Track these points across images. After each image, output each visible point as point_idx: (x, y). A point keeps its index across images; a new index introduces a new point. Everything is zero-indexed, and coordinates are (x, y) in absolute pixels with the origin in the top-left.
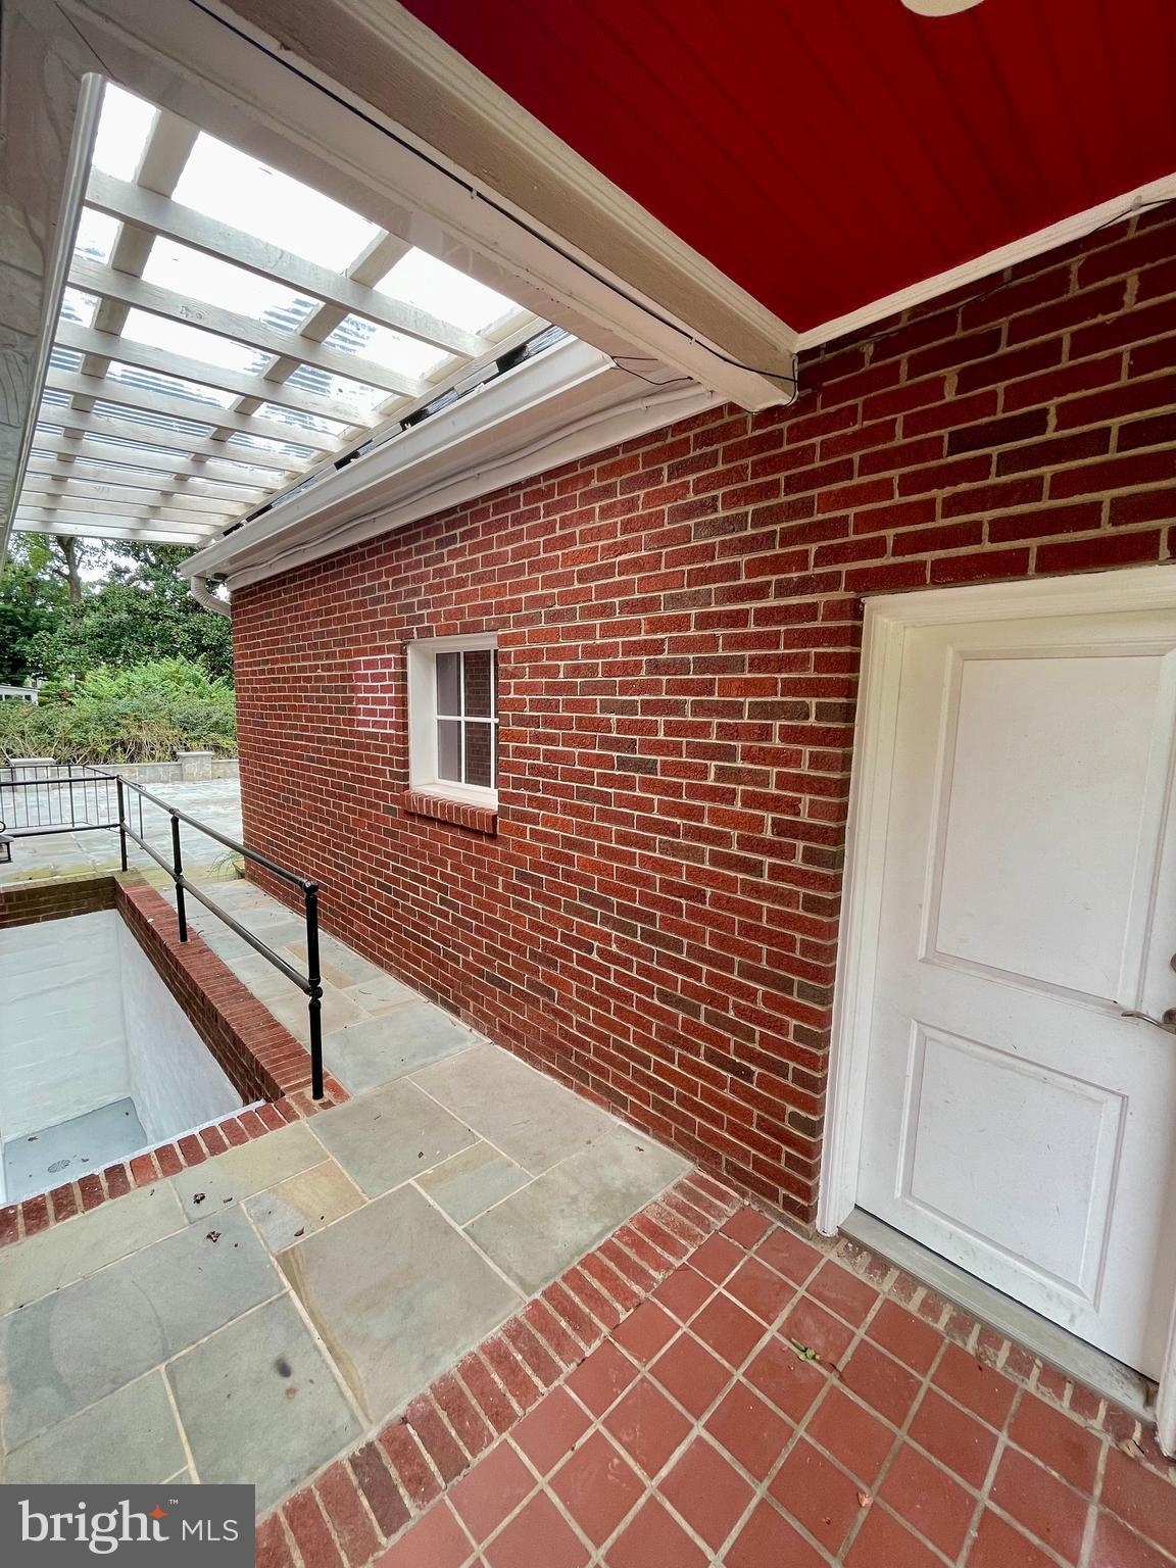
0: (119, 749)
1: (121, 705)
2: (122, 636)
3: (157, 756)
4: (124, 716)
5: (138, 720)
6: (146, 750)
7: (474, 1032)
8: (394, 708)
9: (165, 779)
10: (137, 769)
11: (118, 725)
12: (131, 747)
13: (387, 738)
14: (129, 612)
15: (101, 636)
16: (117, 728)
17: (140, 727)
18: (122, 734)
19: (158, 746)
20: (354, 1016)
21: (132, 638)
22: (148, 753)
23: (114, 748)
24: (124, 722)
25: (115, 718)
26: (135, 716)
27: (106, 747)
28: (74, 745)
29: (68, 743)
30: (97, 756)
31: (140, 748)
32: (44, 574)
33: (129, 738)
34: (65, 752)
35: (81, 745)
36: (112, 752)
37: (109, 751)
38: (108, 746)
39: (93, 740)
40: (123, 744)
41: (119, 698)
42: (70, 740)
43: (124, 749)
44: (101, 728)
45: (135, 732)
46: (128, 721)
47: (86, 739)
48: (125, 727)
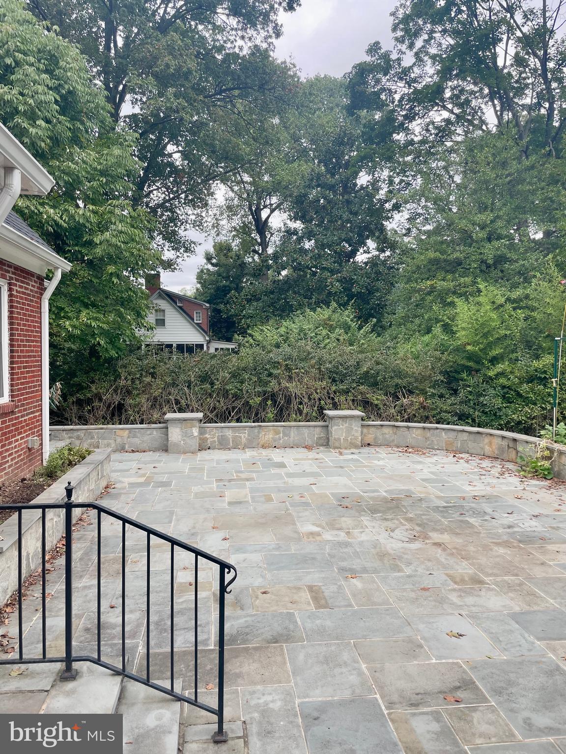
0: (269, 402)
3: (305, 411)
4: (276, 365)
5: (288, 368)
6: (294, 405)
10: (281, 429)
11: (270, 375)
12: (281, 400)
15: (272, 292)
16: (269, 379)
17: (290, 378)
18: (273, 385)
19: (306, 400)
22: (295, 410)
23: (266, 400)
24: (275, 372)
25: (268, 367)
26: (287, 365)
27: (258, 400)
28: (230, 396)
29: (226, 394)
30: (250, 408)
31: (289, 401)
32: (248, 257)
33: (280, 390)
34: (222, 405)
35: (236, 397)
36: (263, 405)
37: (260, 404)
38: (260, 399)
39: (247, 392)
40: (273, 397)
41: (278, 346)
42: (227, 391)
43: (275, 402)
44: (255, 379)
45: (285, 383)
46: (279, 371)
47: (241, 390)
48: (276, 377)
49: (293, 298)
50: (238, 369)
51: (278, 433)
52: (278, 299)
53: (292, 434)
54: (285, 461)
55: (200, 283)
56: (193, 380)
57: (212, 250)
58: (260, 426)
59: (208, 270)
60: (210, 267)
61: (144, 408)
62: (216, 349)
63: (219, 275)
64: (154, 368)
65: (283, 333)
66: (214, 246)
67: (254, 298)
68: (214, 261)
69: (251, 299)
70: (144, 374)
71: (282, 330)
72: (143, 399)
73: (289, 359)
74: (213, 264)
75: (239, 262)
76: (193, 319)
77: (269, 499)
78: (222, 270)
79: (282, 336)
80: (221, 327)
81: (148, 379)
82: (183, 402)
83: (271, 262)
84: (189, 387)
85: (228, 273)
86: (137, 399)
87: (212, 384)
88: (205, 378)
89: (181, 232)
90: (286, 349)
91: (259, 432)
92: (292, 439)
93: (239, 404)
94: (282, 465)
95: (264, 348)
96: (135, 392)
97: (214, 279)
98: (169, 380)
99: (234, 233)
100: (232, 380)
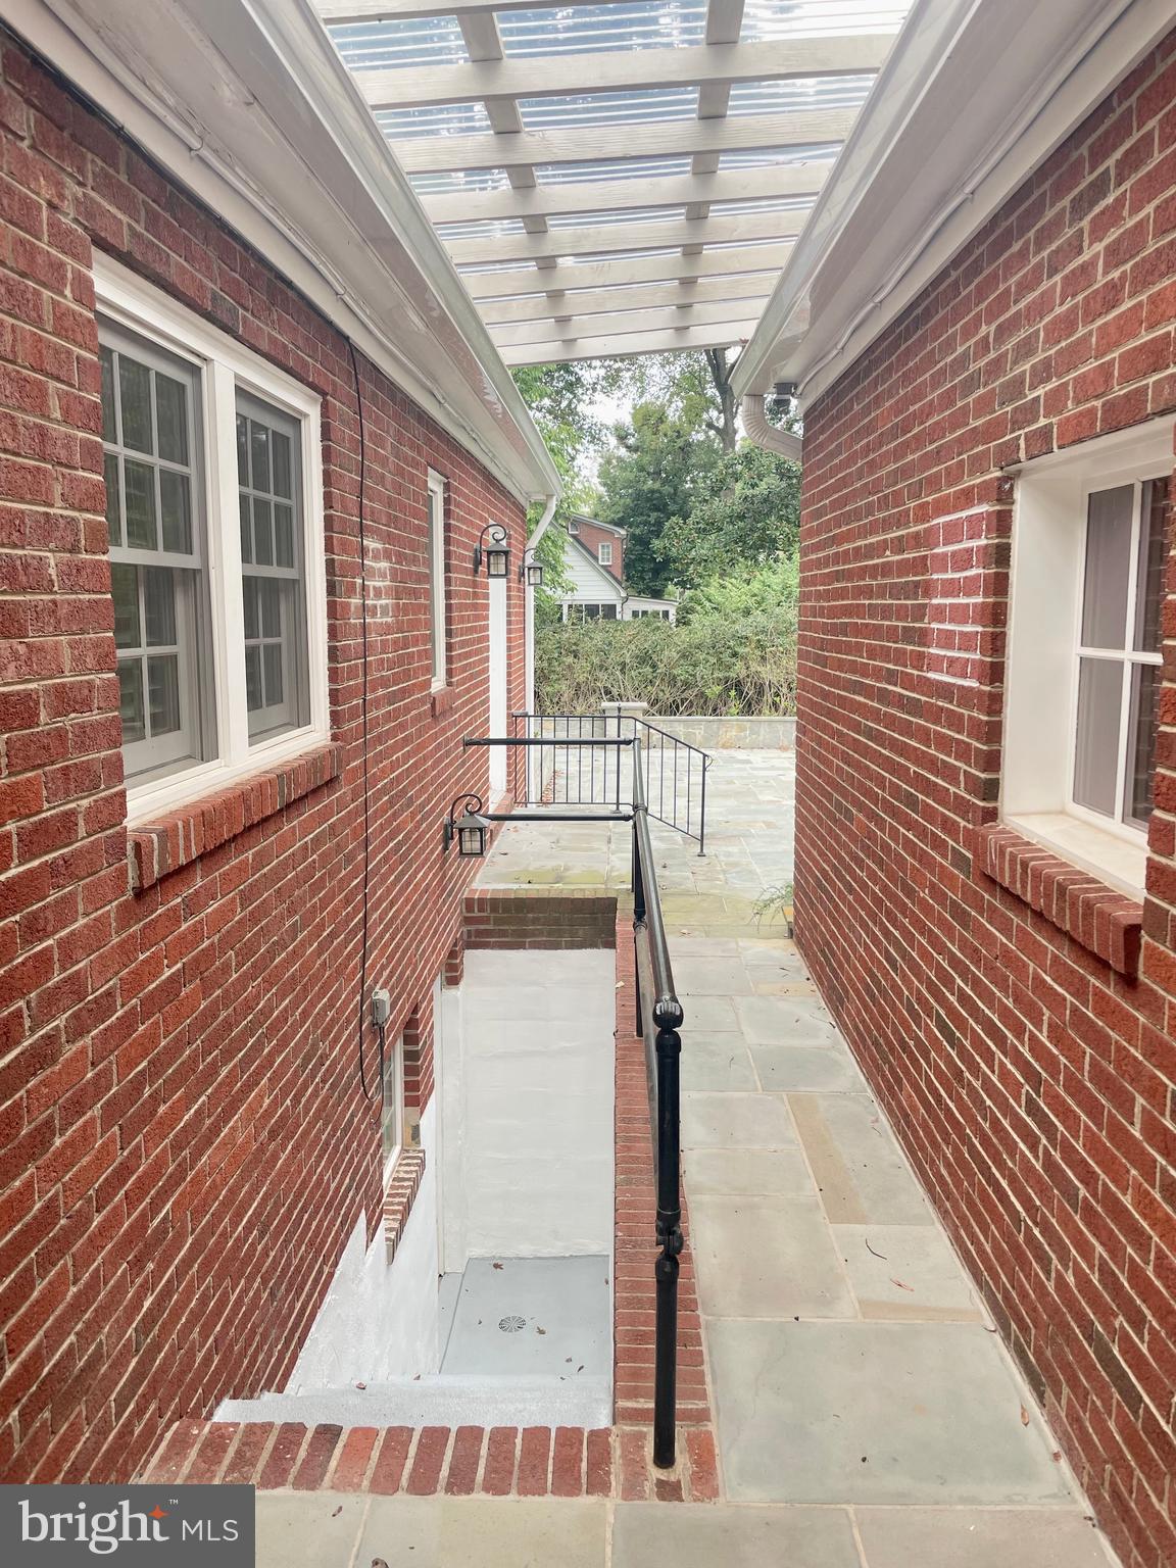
0: (733, 693)
1: (743, 626)
2: (768, 515)
3: (782, 706)
4: (744, 640)
5: (760, 646)
6: (768, 697)
7: (1064, 1464)
8: (980, 629)
9: (786, 743)
10: (748, 725)
11: (735, 655)
12: (750, 691)
13: (965, 697)
14: (782, 476)
15: (742, 517)
16: (734, 660)
17: (763, 658)
18: (739, 670)
19: (785, 690)
20: (825, 1299)
21: (780, 518)
22: (770, 701)
23: (728, 690)
24: (741, 650)
25: (732, 643)
26: (759, 641)
27: (717, 689)
28: (679, 684)
29: (673, 681)
30: (705, 702)
31: (760, 692)
32: (698, 432)
33: (748, 676)
34: (667, 695)
35: (687, 685)
36: (723, 698)
37: (720, 695)
38: (720, 688)
39: (702, 678)
40: (739, 685)
41: (747, 612)
42: (675, 677)
43: (740, 693)
44: (713, 660)
45: (755, 667)
46: (747, 650)
47: (694, 676)
48: (744, 658)
49: (777, 529)
50: (691, 647)
51: (743, 730)
52: (751, 530)
53: (762, 732)
54: (752, 758)
55: (605, 485)
56: (628, 661)
57: (627, 421)
58: (721, 720)
59: (620, 459)
60: (623, 452)
61: (565, 698)
62: (635, 614)
63: (642, 469)
64: (575, 644)
65: (756, 591)
66: (634, 416)
67: (710, 526)
68: (631, 441)
69: (705, 530)
70: (564, 652)
71: (756, 586)
72: (563, 686)
73: (763, 632)
74: (628, 448)
75: (680, 443)
76: (596, 559)
77: (732, 782)
78: (647, 459)
79: (755, 595)
80: (643, 571)
81: (570, 659)
82: (615, 692)
83: (739, 467)
84: (622, 671)
85: (659, 463)
86: (556, 686)
87: (654, 666)
88: (644, 659)
89: (581, 408)
90: (758, 617)
91: (718, 728)
92: (761, 738)
93: (691, 694)
94: (749, 762)
95: (726, 617)
96: (554, 677)
97: (631, 476)
98: (596, 661)
99: (671, 389)
100: (682, 662)
